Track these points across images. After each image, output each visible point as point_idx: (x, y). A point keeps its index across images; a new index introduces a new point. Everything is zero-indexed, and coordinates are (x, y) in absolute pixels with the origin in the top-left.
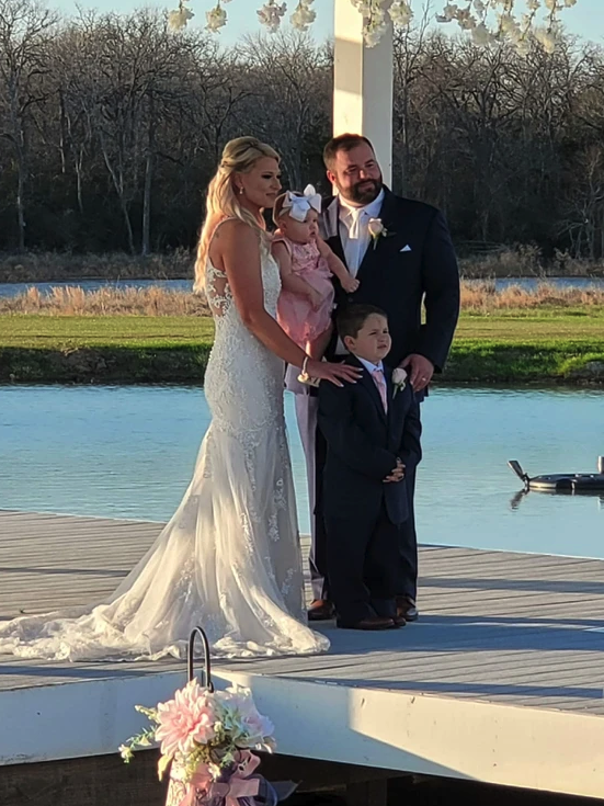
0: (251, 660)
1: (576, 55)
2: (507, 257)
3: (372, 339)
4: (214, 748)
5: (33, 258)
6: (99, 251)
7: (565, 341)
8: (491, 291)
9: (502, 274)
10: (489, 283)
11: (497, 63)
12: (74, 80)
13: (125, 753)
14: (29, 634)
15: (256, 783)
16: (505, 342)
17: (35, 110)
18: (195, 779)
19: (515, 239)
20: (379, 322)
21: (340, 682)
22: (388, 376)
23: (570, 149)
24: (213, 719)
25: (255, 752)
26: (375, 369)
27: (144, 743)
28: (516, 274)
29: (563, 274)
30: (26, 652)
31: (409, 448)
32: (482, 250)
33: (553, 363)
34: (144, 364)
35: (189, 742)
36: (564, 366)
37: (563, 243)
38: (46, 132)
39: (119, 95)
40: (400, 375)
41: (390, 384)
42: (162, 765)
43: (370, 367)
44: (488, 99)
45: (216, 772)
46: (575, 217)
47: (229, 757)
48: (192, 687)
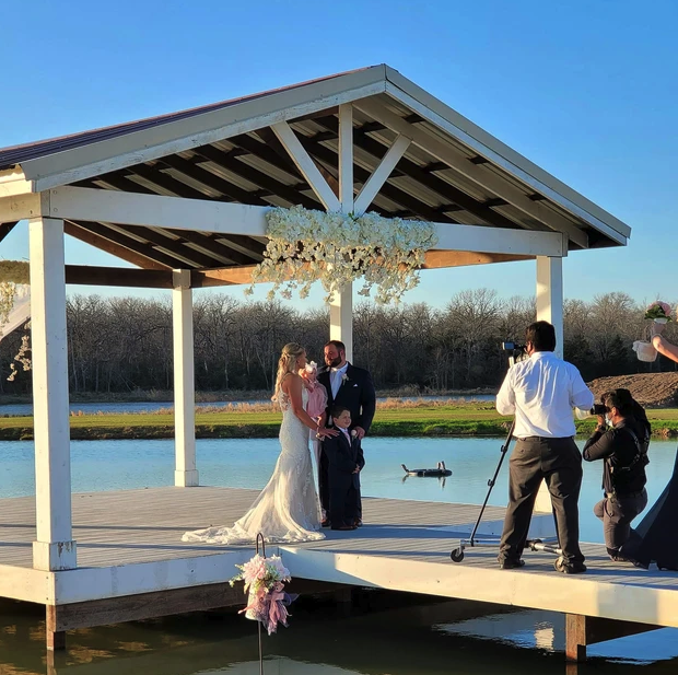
0: (297, 543)
1: (431, 314)
2: (407, 389)
3: (344, 420)
4: (266, 581)
5: (232, 393)
6: (256, 390)
7: (426, 420)
8: (400, 402)
9: (405, 395)
10: (400, 399)
11: (402, 317)
12: (246, 326)
13: (231, 583)
14: (213, 534)
15: (283, 594)
16: (404, 420)
17: (231, 337)
18: (259, 593)
19: (410, 382)
20: (347, 413)
21: (330, 551)
22: (350, 434)
23: (430, 348)
24: (265, 569)
25: (282, 582)
26: (344, 431)
27: (239, 579)
28: (410, 395)
29: (428, 395)
30: (211, 541)
31: (359, 461)
32: (397, 387)
33: (421, 428)
34: (269, 431)
35: (256, 579)
36: (426, 429)
37: (428, 384)
38: (236, 346)
39: (262, 331)
40: (354, 432)
41: (351, 437)
42: (246, 588)
43: (343, 430)
44: (399, 331)
45: (267, 590)
46: (431, 374)
47: (272, 584)
48: (257, 556)
